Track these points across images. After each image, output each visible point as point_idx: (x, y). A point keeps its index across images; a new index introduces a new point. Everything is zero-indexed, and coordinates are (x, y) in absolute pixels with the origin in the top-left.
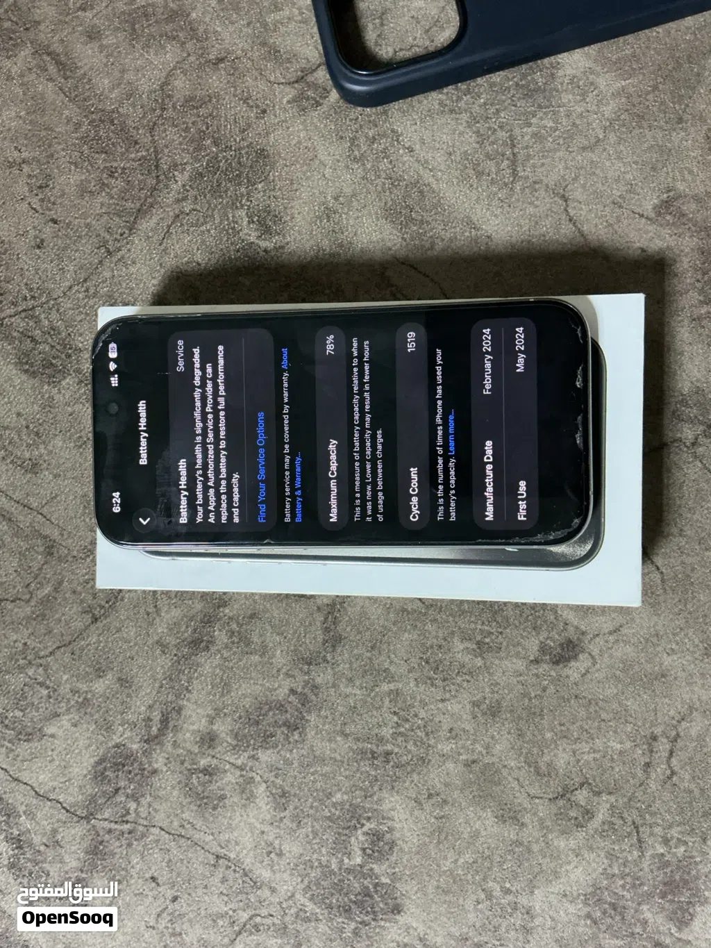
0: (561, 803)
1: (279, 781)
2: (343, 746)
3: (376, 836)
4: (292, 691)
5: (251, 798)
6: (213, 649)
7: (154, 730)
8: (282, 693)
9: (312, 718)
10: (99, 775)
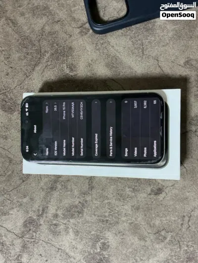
0: (157, 235)
1: (76, 228)
2: (95, 218)
3: (104, 244)
4: (80, 202)
5: (68, 233)
6: (57, 190)
7: (40, 213)
8: (77, 203)
9: (85, 210)
10: (25, 225)
